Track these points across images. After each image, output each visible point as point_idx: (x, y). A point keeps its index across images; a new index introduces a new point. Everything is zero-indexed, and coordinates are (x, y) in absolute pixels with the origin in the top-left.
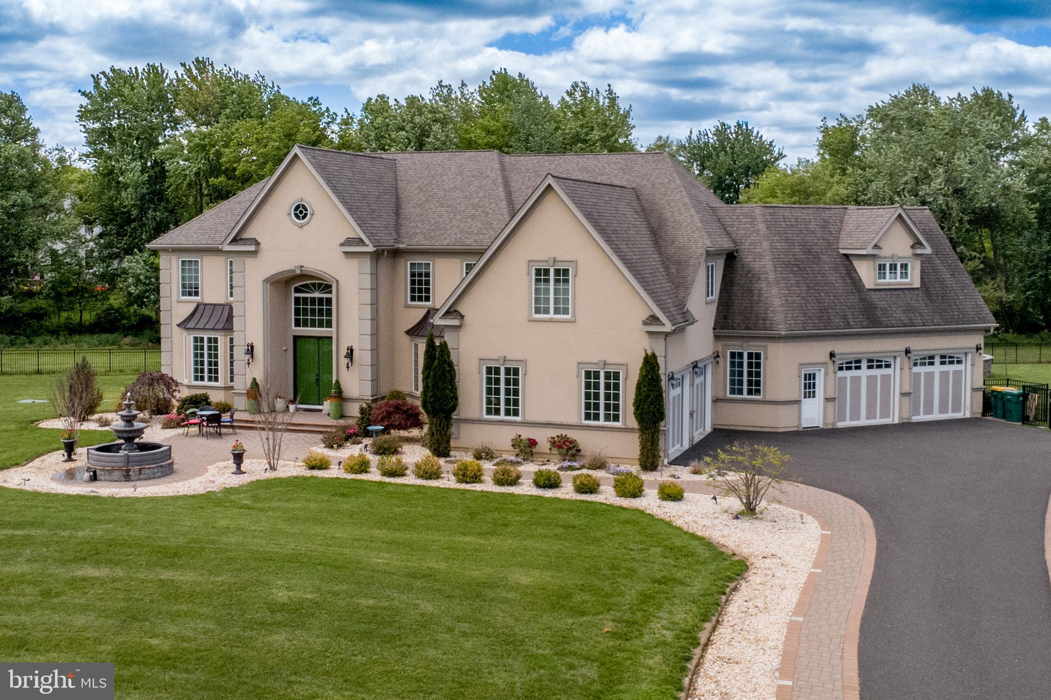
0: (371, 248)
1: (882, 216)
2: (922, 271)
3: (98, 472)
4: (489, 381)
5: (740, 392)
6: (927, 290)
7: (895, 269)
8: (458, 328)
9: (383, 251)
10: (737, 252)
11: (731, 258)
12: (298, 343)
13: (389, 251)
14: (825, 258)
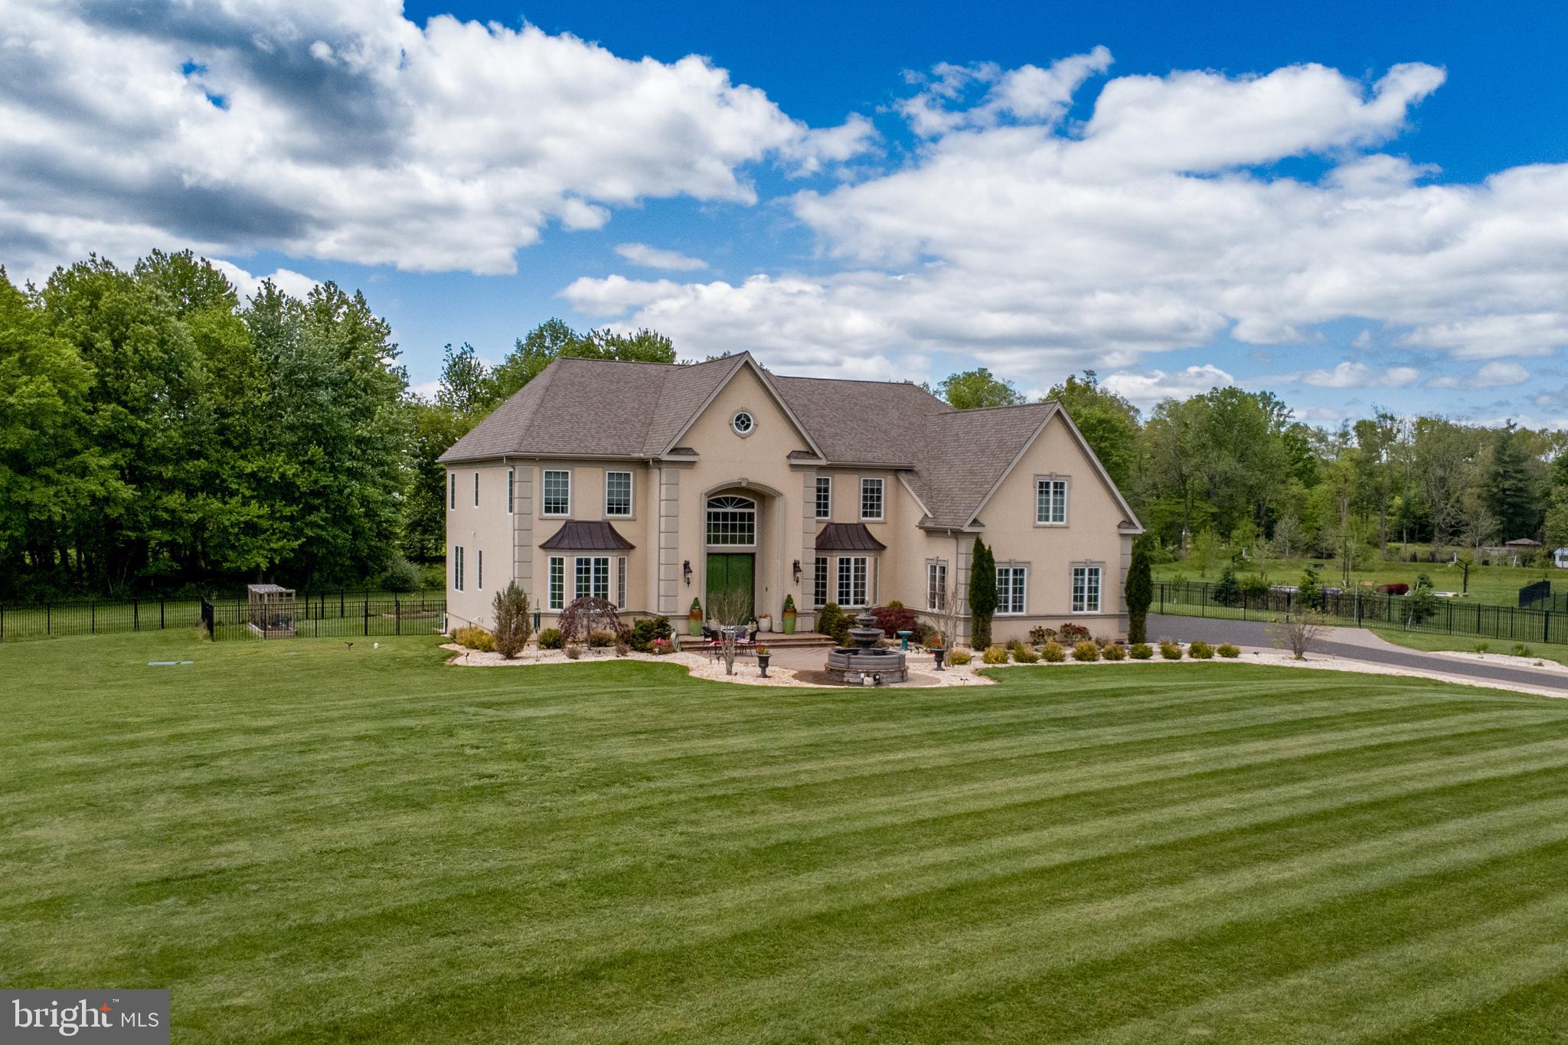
0: (822, 462)
4: (1000, 582)
12: (715, 560)
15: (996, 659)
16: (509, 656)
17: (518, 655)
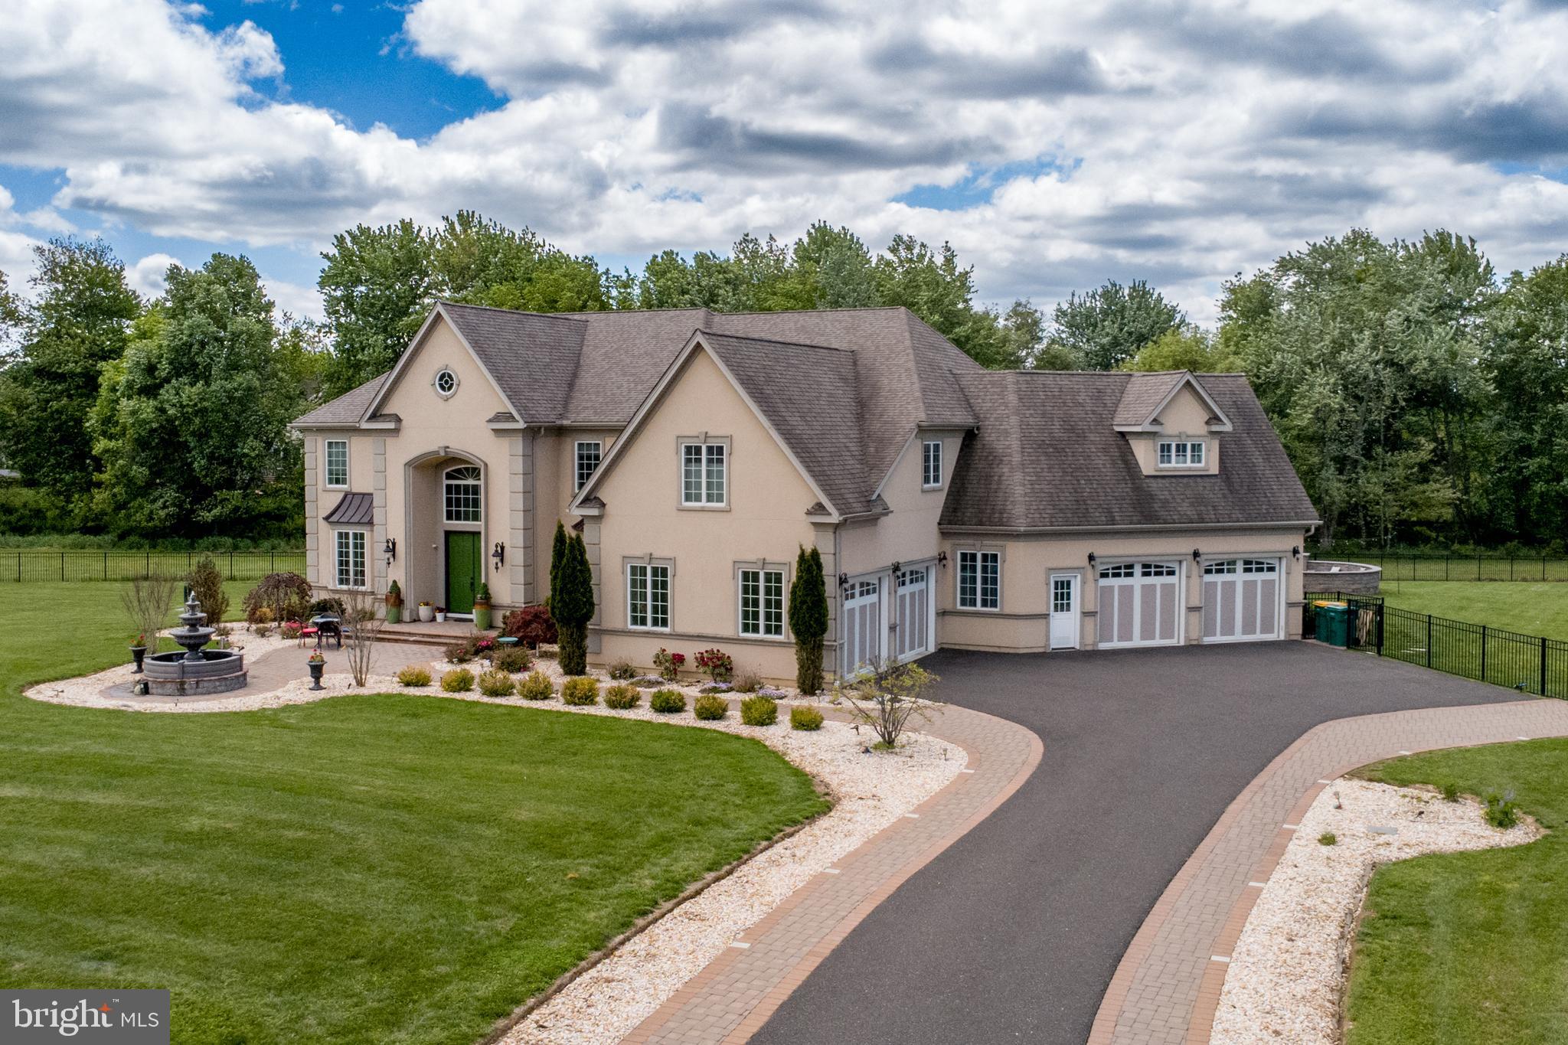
0: (521, 425)
1: (1166, 383)
2: (1221, 452)
3: (150, 684)
4: (634, 583)
5: (973, 603)
6: (1228, 478)
7: (1185, 450)
8: (599, 518)
9: (540, 428)
10: (978, 429)
11: (970, 437)
12: (451, 539)
13: (546, 429)
14: (1092, 437)
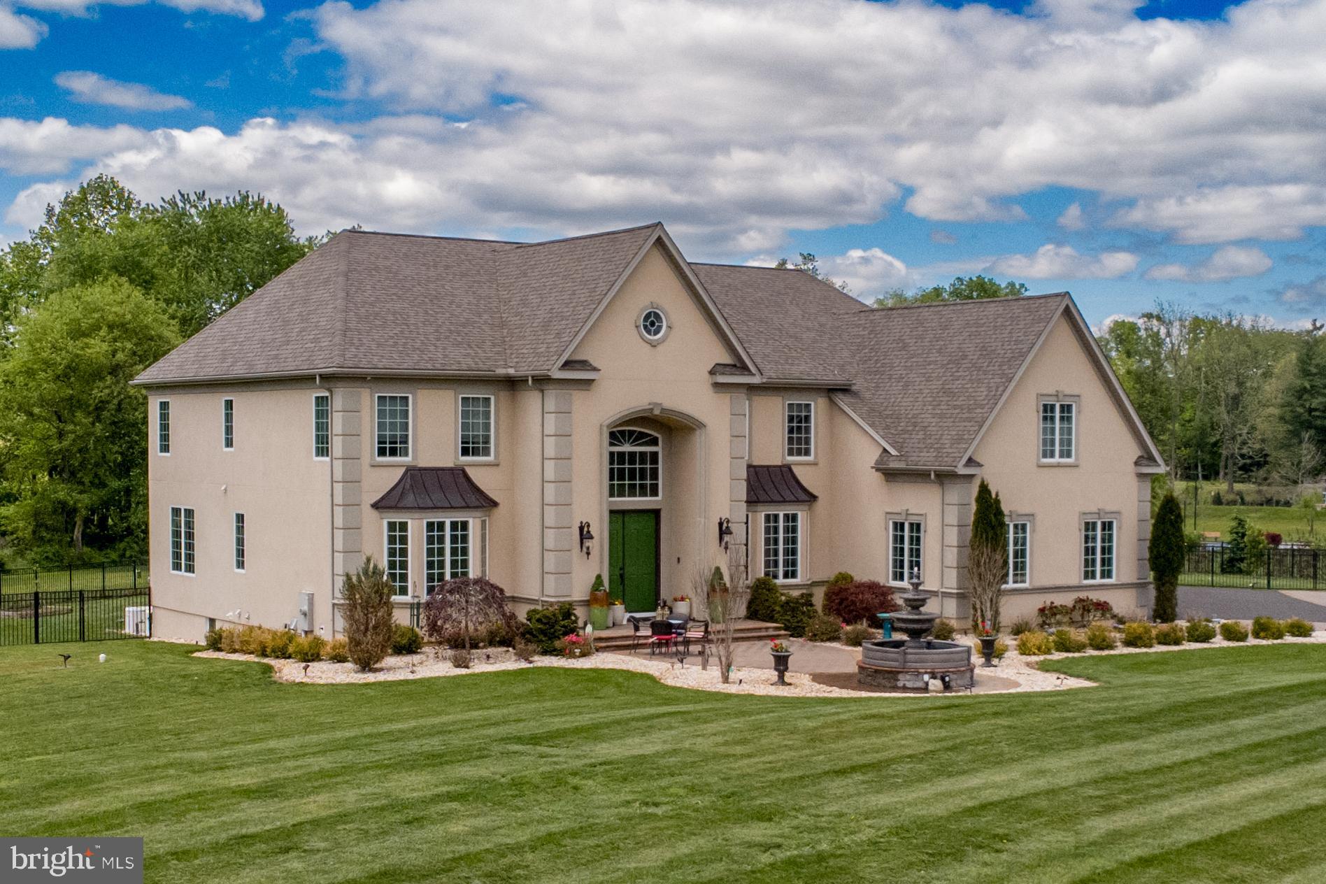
0: (757, 379)
8: (971, 478)
15: (1039, 649)
16: (366, 665)
17: (377, 666)
